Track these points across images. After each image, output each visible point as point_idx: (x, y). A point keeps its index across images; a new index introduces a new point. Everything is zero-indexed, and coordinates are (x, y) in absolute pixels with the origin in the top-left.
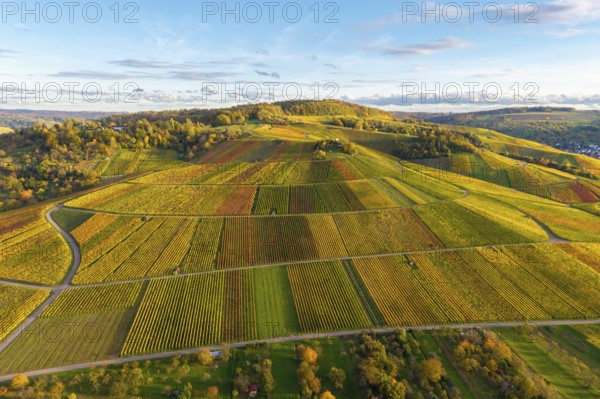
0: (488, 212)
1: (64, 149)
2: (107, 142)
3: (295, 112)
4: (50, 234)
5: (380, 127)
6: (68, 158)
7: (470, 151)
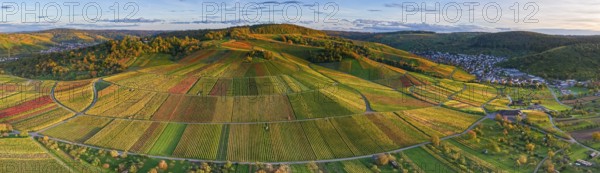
0: (338, 97)
1: (117, 52)
2: (137, 49)
3: (258, 32)
4: (90, 91)
5: (309, 42)
6: (118, 57)
7: (353, 58)
